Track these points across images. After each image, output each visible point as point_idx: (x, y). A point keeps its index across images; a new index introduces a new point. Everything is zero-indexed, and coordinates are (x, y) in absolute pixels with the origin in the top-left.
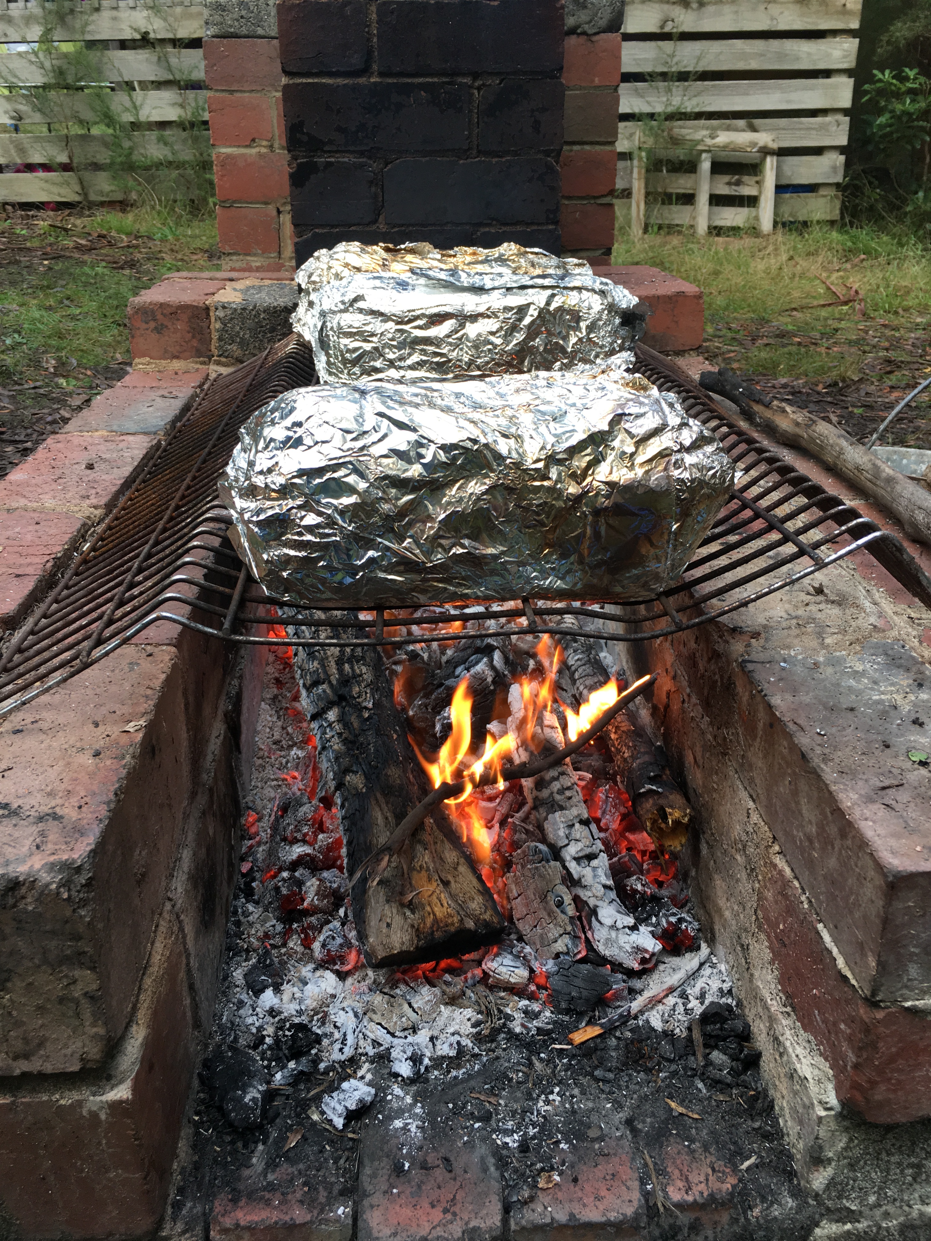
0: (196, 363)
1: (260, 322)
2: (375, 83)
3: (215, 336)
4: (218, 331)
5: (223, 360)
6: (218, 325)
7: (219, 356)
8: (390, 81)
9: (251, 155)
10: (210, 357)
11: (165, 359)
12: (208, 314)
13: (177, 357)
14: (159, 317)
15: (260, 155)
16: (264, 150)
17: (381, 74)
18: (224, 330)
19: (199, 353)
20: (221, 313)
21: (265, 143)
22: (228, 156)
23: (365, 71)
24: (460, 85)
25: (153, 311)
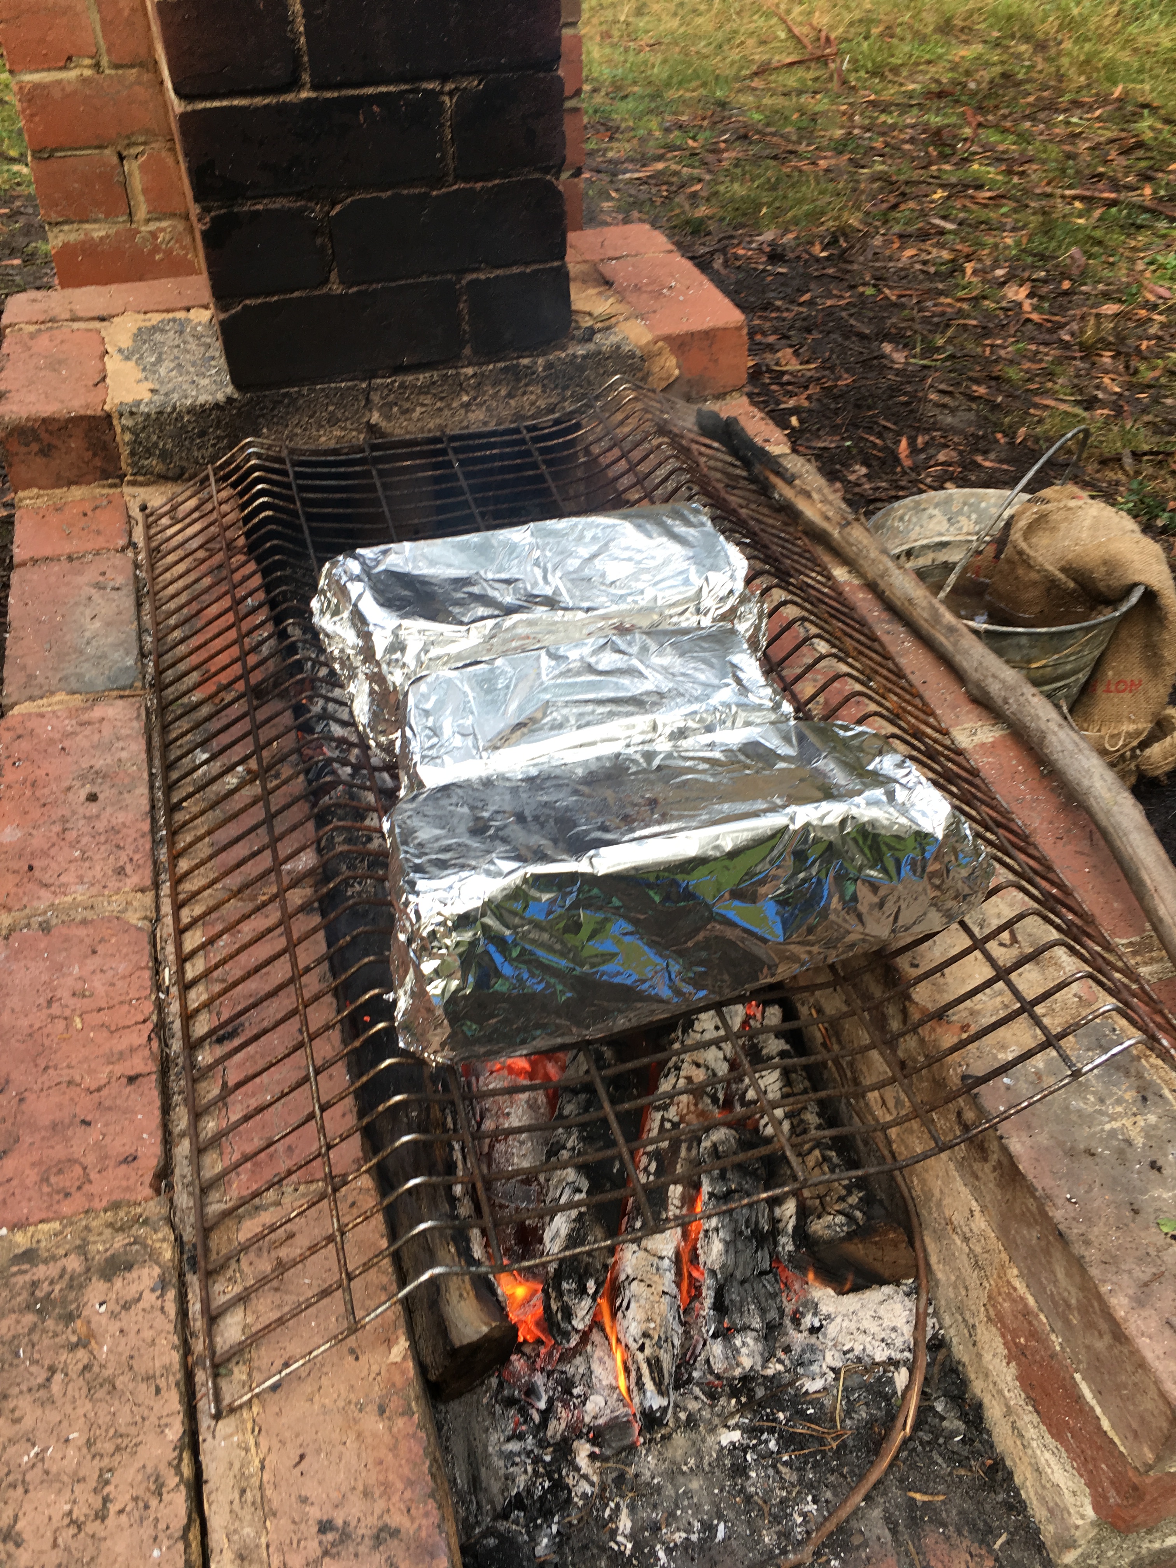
0: (104, 486)
1: (183, 427)
2: (308, 100)
3: (125, 451)
4: (128, 444)
5: (140, 478)
6: (128, 437)
7: (135, 474)
8: (329, 95)
9: (69, 82)
10: (122, 477)
11: (60, 486)
12: (111, 424)
13: (76, 483)
14: (44, 435)
15: (84, 81)
16: (88, 73)
17: (315, 87)
18: (136, 442)
19: (105, 475)
20: (128, 422)
21: (87, 62)
22: (36, 86)
23: (294, 84)
24: (425, 91)
25: (33, 430)
